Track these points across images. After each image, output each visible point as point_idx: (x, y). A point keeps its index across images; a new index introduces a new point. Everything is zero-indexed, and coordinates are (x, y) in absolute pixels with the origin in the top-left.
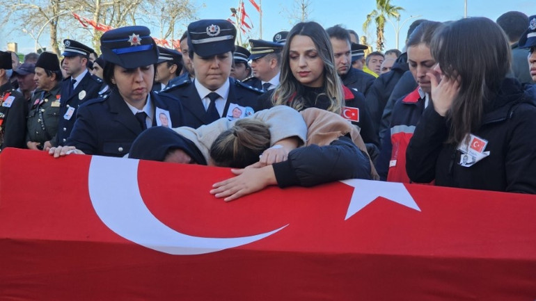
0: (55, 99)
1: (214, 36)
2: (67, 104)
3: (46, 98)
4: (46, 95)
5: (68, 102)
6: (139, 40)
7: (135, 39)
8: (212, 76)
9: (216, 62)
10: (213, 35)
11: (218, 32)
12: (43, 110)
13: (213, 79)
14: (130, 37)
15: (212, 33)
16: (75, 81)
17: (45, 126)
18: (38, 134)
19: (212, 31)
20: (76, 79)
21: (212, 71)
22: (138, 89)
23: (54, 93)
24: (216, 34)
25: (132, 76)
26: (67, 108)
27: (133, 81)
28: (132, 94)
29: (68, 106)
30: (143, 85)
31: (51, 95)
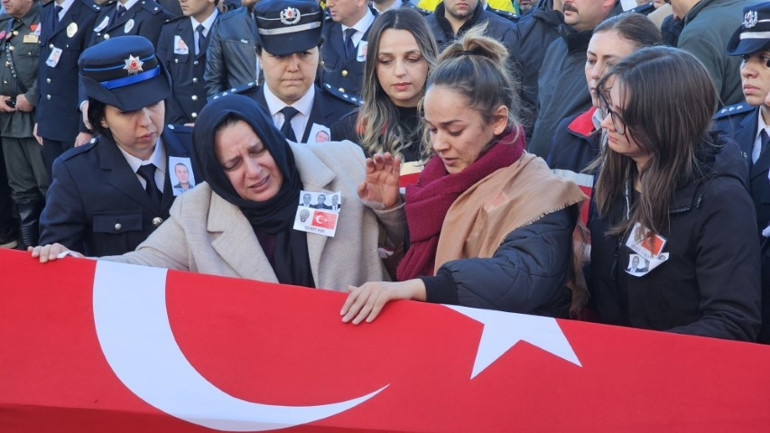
0: (30, 30)
1: (292, 25)
2: (50, 43)
3: (16, 29)
4: (16, 26)
5: (52, 40)
6: (140, 64)
7: (134, 65)
8: (288, 83)
9: (294, 62)
10: (289, 23)
11: (298, 19)
12: (11, 48)
13: (290, 86)
14: (126, 61)
15: (288, 20)
16: (61, 9)
17: (17, 72)
18: (7, 84)
19: (288, 17)
20: (62, 5)
21: (288, 75)
22: (146, 136)
23: (27, 22)
24: (294, 22)
25: (134, 118)
26: (50, 50)
27: (137, 125)
28: (136, 142)
29: (52, 46)
30: (152, 129)
31: (23, 24)
